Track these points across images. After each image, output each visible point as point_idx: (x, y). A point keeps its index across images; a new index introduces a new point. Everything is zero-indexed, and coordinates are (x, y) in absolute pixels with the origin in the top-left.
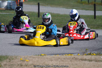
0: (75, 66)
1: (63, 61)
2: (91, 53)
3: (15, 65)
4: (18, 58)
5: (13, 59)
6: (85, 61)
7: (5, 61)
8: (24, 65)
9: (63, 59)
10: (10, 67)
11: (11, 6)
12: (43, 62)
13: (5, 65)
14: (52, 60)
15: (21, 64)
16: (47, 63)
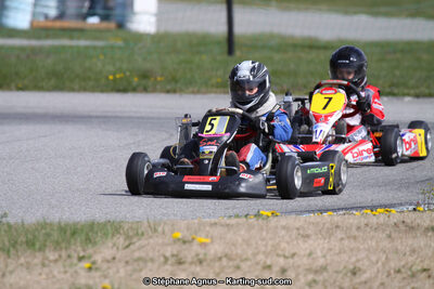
0: (410, 259)
1: (355, 238)
3: (152, 260)
7: (110, 245)
8: (189, 259)
10: (129, 268)
11: (109, 10)
12: (270, 243)
13: (108, 261)
14: (308, 236)
15: (177, 256)
16: (288, 249)
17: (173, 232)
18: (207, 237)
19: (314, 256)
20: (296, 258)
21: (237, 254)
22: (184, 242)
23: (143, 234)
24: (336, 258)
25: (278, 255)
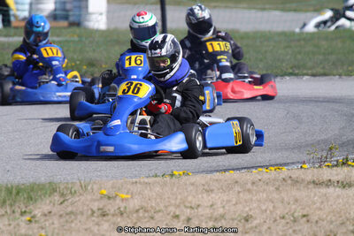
0: (293, 207)
1: (249, 191)
2: (347, 161)
3: (82, 213)
4: (92, 189)
5: (75, 192)
6: (327, 186)
7: (48, 202)
8: (112, 211)
9: (249, 186)
10: (63, 220)
11: (67, 11)
12: (179, 197)
13: (45, 215)
14: (212, 191)
15: (101, 209)
16: (195, 202)
17: (101, 189)
18: (128, 193)
19: (215, 207)
20: (200, 209)
21: (152, 207)
22: (109, 198)
24: (232, 208)
25: (186, 207)
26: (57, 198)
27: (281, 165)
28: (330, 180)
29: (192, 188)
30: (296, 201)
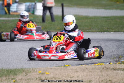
1: (91, 72)
3: (33, 79)
4: (36, 71)
6: (118, 70)
7: (21, 75)
9: (91, 70)
10: (26, 81)
12: (67, 73)
13: (20, 80)
14: (78, 72)
15: (40, 78)
16: (72, 75)
17: (39, 71)
18: (49, 72)
19: (79, 77)
20: (74, 78)
21: (57, 77)
22: (42, 74)
23: (31, 72)
24: (85, 78)
25: (69, 77)
26: (24, 74)
27: (102, 63)
28: (119, 68)
29: (71, 70)
30: (107, 75)
